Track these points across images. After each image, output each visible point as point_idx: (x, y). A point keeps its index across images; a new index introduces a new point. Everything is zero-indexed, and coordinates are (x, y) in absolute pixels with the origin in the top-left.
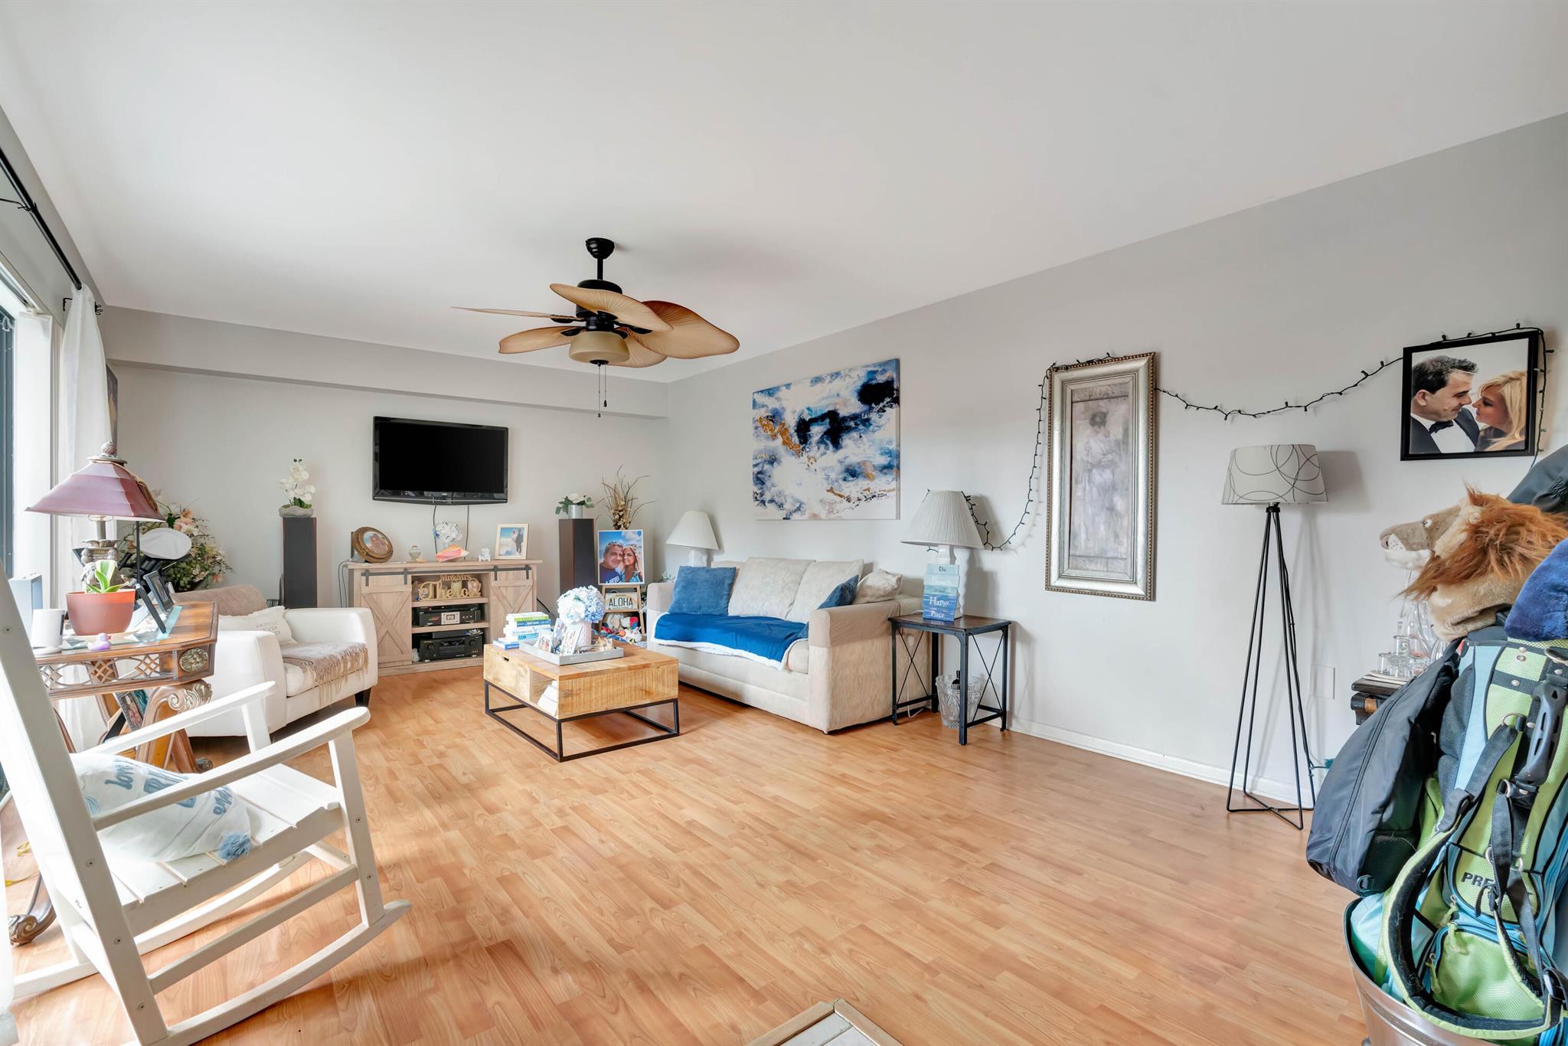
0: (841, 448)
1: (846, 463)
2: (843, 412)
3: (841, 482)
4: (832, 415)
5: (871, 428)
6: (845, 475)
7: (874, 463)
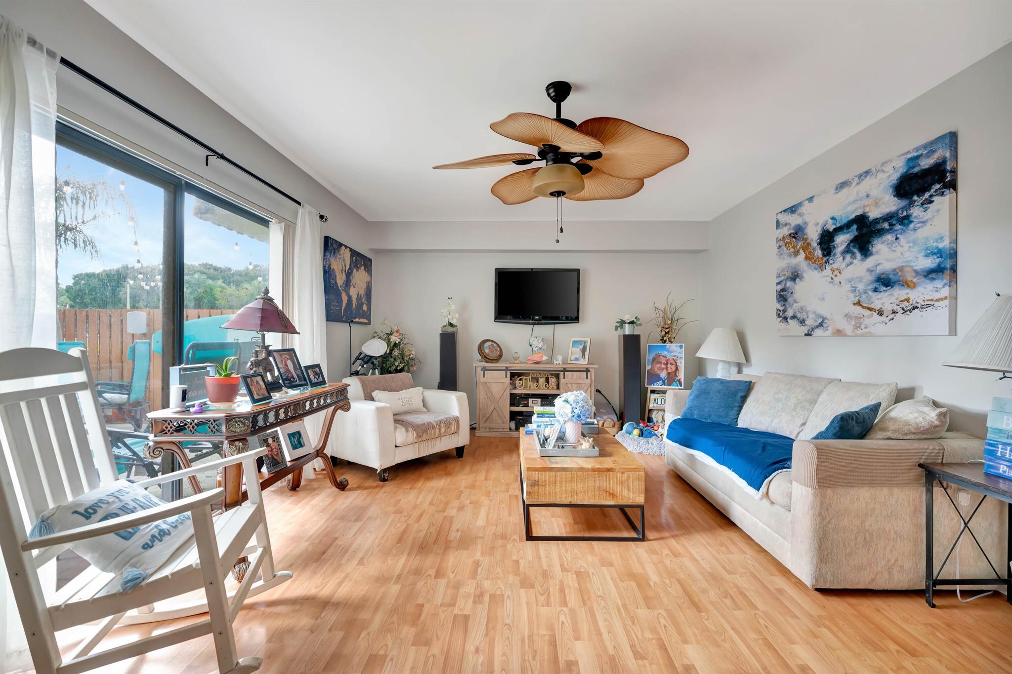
0: (871, 254)
1: (877, 272)
2: (874, 214)
3: (870, 293)
4: (861, 221)
5: (912, 226)
6: (876, 285)
7: (915, 268)
